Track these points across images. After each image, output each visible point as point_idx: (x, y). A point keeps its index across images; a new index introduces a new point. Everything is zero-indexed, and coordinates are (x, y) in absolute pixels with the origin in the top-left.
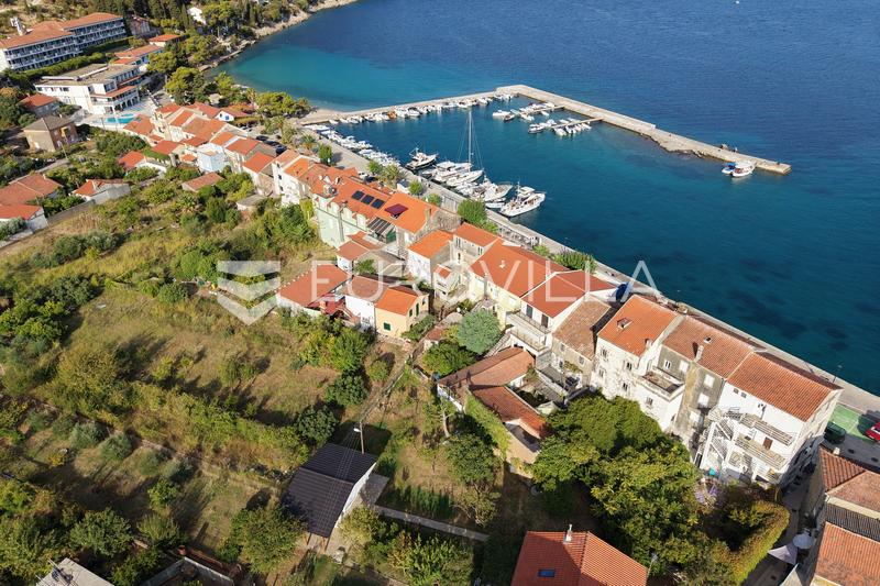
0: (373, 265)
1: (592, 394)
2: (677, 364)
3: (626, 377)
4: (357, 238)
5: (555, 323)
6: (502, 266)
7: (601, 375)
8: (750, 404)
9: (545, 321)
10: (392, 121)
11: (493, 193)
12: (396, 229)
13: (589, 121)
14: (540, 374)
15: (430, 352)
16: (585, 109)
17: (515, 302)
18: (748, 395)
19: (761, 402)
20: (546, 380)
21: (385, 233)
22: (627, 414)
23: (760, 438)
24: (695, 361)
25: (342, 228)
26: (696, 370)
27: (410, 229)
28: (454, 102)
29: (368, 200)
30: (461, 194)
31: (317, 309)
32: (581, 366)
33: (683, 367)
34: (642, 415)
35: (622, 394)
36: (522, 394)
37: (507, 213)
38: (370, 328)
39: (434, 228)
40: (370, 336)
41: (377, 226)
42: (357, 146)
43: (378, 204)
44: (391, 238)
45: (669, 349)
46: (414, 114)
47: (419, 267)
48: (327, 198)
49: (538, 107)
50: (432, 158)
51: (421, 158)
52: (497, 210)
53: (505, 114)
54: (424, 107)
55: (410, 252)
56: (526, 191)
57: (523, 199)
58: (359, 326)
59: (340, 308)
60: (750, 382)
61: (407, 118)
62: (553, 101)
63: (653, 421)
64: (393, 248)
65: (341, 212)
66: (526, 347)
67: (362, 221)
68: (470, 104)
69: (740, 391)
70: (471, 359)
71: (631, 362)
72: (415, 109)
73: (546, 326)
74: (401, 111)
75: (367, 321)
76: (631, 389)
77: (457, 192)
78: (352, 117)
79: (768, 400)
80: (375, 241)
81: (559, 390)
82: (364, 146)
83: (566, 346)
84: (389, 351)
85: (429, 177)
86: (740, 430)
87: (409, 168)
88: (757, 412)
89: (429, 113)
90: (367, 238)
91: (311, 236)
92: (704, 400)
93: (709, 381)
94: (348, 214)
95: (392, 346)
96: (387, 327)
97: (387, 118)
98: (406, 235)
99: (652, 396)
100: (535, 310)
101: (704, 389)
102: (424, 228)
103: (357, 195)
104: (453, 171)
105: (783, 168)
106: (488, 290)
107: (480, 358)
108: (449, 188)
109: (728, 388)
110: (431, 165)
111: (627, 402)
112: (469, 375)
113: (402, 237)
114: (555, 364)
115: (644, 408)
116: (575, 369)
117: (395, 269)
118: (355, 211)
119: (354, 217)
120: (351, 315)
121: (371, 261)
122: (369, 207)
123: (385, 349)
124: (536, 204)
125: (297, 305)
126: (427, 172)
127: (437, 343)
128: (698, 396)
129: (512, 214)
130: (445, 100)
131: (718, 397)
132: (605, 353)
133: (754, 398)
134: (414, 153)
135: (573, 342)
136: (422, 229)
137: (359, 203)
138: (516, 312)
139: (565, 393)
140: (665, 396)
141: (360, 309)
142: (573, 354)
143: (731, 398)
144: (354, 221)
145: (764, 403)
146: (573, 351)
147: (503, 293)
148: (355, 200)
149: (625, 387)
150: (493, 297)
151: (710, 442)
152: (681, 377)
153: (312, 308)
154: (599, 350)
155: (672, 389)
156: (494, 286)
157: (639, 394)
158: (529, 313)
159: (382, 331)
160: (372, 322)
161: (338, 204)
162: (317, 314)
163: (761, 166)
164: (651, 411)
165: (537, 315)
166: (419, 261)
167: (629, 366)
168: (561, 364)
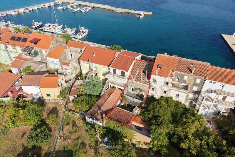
0: (31, 68)
1: (151, 99)
2: (182, 77)
3: (165, 88)
4: (19, 57)
5: (127, 74)
6: (94, 55)
7: (153, 89)
8: (217, 86)
9: (123, 74)
10: (19, 13)
11: (70, 31)
12: (38, 49)
13: (90, 7)
14: (126, 96)
15: (73, 101)
16: (88, 4)
17: (105, 69)
18: (216, 82)
19: (221, 83)
20: (129, 98)
21: (32, 52)
22: (169, 103)
23: (221, 97)
24: (192, 74)
25: (9, 55)
26: (191, 78)
27: (45, 48)
28: (41, 6)
29: (19, 39)
30: (58, 34)
31: (8, 96)
32: (143, 88)
33: (186, 78)
34: (174, 101)
35: (164, 95)
36: (122, 107)
37: (78, 38)
38: (40, 98)
39: (55, 46)
40: (41, 102)
41: (28, 51)
43: (25, 40)
44: (36, 54)
45: (179, 72)
46: (28, 11)
47: (53, 64)
49: (72, 5)
50: (40, 23)
51: (36, 24)
52: (74, 38)
53: (62, 8)
54: (30, 8)
55: (48, 58)
56: (82, 29)
57: (82, 32)
58: (34, 99)
59: (20, 93)
60: (215, 78)
61: (24, 13)
63: (180, 103)
64: (38, 58)
65: (7, 47)
66: (117, 86)
67: (19, 49)
68: (47, 6)
69: (213, 82)
70: (96, 99)
71: (168, 81)
72: (27, 9)
73: (124, 76)
74: (21, 11)
75: (37, 95)
76: (168, 92)
77: (56, 34)
79: (226, 82)
80: (28, 57)
81: (137, 101)
82: (10, 23)
83: (135, 82)
84: (53, 106)
85: (42, 30)
86: (213, 95)
87: (32, 28)
88: (220, 88)
89: (33, 10)
90: (24, 57)
92: (195, 89)
93: (198, 81)
94: (10, 48)
95: (54, 103)
96: (48, 95)
97: (17, 13)
98: (44, 51)
99: (178, 93)
101: (196, 84)
102: (51, 46)
103: (13, 38)
104: (51, 27)
105: (151, 13)
106: (91, 67)
107: (98, 97)
108: (52, 33)
109: (207, 82)
110: (41, 26)
111: (167, 98)
112: (99, 108)
113: (41, 52)
114: (130, 90)
115: (175, 99)
116: (140, 90)
117: (42, 67)
118: (14, 45)
119: (14, 48)
120: (27, 94)
121: (30, 67)
122: (20, 43)
123: (51, 106)
124: (87, 33)
126: (41, 29)
127: (76, 96)
128: (193, 87)
129: (80, 38)
130: (38, 5)
131: (202, 87)
132: (155, 81)
134: (33, 22)
135: (138, 79)
136: (51, 47)
137: (15, 42)
138: (109, 73)
139: (141, 101)
140: (185, 92)
141: (32, 90)
142: (139, 85)
143: (208, 85)
144: (14, 50)
145: (223, 84)
146: (139, 83)
147: (99, 66)
148: (13, 41)
149: (165, 92)
150: (94, 69)
151: (202, 104)
152: (185, 82)
153: (4, 97)
154: (151, 80)
155: (186, 88)
156: (94, 64)
157: (172, 94)
158: (115, 72)
159: (45, 97)
160: (40, 95)
161: (4, 44)
162: (8, 99)
163: (145, 13)
164: (179, 99)
165: (119, 72)
166: (54, 61)
167: (167, 84)
168: (133, 90)
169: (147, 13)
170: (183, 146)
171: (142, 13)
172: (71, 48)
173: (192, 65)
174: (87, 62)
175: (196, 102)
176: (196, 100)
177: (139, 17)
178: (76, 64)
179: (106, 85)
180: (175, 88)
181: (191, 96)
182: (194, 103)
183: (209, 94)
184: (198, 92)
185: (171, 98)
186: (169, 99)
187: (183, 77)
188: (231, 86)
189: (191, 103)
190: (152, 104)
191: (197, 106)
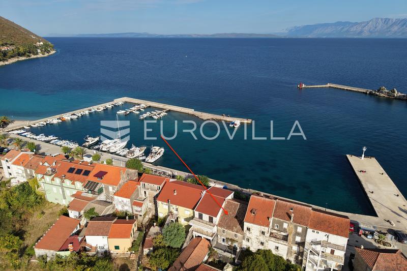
0: (95, 211)
1: (246, 252)
2: (281, 225)
3: (262, 239)
4: (77, 196)
5: (216, 220)
6: (175, 194)
7: (248, 240)
8: (321, 236)
9: (211, 220)
10: (64, 122)
11: (138, 152)
12: (103, 185)
13: (165, 111)
14: (216, 249)
15: (148, 255)
16: (161, 106)
17: (188, 212)
18: (319, 232)
19: (325, 233)
20: (220, 251)
21: (96, 190)
22: (268, 258)
23: (328, 250)
24: (291, 221)
25: (63, 192)
26: (292, 226)
27: (112, 184)
28: (94, 109)
29: (79, 172)
30: (120, 156)
31: (67, 250)
32: (236, 239)
33: (285, 225)
34: (274, 256)
35: (261, 247)
36: (210, 264)
37: (150, 161)
38: (106, 252)
39: (126, 180)
41: (91, 187)
42: (47, 139)
43: (87, 173)
44: (101, 191)
45: (277, 219)
46: (75, 117)
47: (122, 204)
48: (50, 175)
49: (138, 106)
50: (97, 139)
51: (91, 140)
52: (144, 160)
53: (123, 112)
54: (79, 113)
55: (116, 197)
56: (155, 149)
57: (156, 153)
58: (98, 252)
59: (83, 245)
60: (318, 226)
61: (72, 119)
62: (144, 104)
63: (281, 257)
64: (102, 197)
65: (63, 182)
66: (203, 236)
67: (79, 185)
68: (103, 109)
69: (316, 231)
70: (177, 253)
71: (263, 230)
72: (74, 115)
73: (212, 222)
74: (67, 117)
75: (103, 248)
76: (266, 244)
77: (117, 155)
78: (40, 123)
79: (329, 232)
80: (90, 195)
81: (229, 255)
82: (52, 138)
83: (226, 230)
84: (123, 263)
85: (98, 149)
86: (319, 248)
87: (85, 146)
88: (325, 239)
89: (82, 116)
90: (84, 194)
91: (41, 200)
92: (298, 239)
93: (300, 230)
94: (68, 183)
95: (123, 259)
96: (117, 248)
97: (60, 121)
98: (111, 188)
99: (277, 245)
100: (204, 215)
101: (297, 234)
102: (121, 182)
103: (71, 170)
104: (111, 144)
105: (249, 121)
106: (171, 209)
107: (180, 250)
109: (310, 231)
110: (98, 143)
111: (265, 251)
112: (182, 265)
113: (107, 189)
114: (220, 241)
115: (274, 252)
116: (233, 241)
117: (108, 210)
118: (73, 180)
119: (73, 184)
120: (91, 247)
121: (93, 209)
122: (81, 176)
123: (119, 263)
124: (162, 154)
125: (52, 251)
126: (97, 147)
127: (152, 249)
128: (295, 238)
129: (152, 161)
130: (89, 108)
131: (305, 236)
132: (248, 229)
133: (323, 233)
134: (87, 138)
135: (230, 227)
136: (120, 182)
137: (73, 175)
138: (193, 217)
139: (233, 256)
140: (285, 243)
141: (96, 242)
142: (230, 234)
143: (311, 235)
144: (73, 186)
145: (328, 234)
146: (230, 232)
147: (181, 209)
148: (71, 174)
149: (262, 244)
150: (175, 212)
151: (308, 259)
152: (285, 230)
153: (63, 251)
154: (245, 228)
155: (285, 238)
156: (174, 206)
157: (271, 245)
158: (201, 217)
159: (113, 251)
160: (106, 248)
161: (59, 178)
162: (68, 253)
163: (242, 121)
164: (279, 252)
165: (206, 217)
166: (123, 201)
167: (263, 233)
168: (224, 240)
169: (245, 121)
171: (238, 122)
172: (146, 184)
173: (292, 209)
174: (166, 204)
175: (302, 257)
176: (300, 254)
177: (234, 126)
178: (151, 204)
179: (190, 234)
180: (273, 239)
181: (295, 248)
182: (300, 258)
183: (314, 246)
184: (302, 244)
185: (270, 251)
186: (267, 253)
187: (283, 224)
188: (335, 236)
189: (297, 258)
190: (246, 259)
191: (304, 261)
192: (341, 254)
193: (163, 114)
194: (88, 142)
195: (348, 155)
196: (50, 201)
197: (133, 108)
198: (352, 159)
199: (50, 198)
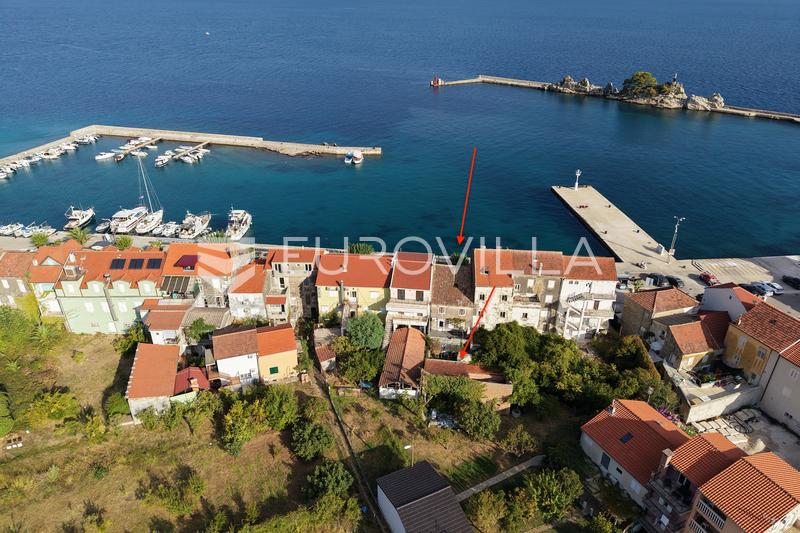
0: (206, 323)
1: (480, 334)
2: (525, 283)
3: (503, 307)
4: (152, 307)
5: (429, 294)
6: (345, 271)
7: (481, 315)
8: (581, 286)
9: (420, 297)
12: (199, 280)
13: (201, 145)
14: (435, 339)
15: (328, 371)
16: (187, 136)
17: (376, 294)
18: (580, 281)
19: (586, 282)
20: (442, 340)
21: (190, 288)
23: (591, 305)
24: (540, 274)
26: (540, 282)
27: (221, 274)
28: (38, 153)
29: (136, 264)
31: (190, 390)
32: (462, 317)
33: (530, 283)
34: (522, 328)
35: (502, 321)
38: (256, 382)
41: (174, 287)
43: (155, 264)
44: (196, 291)
45: (517, 276)
47: (245, 307)
48: (77, 279)
50: (90, 213)
51: (83, 216)
53: (109, 155)
55: (231, 296)
56: (238, 214)
57: (240, 222)
58: (242, 386)
59: (214, 377)
62: (147, 136)
63: (532, 328)
64: (200, 302)
65: (111, 287)
66: (409, 324)
67: (148, 287)
69: (574, 281)
71: (505, 294)
73: (422, 299)
75: (249, 376)
76: (508, 314)
79: (592, 279)
80: (177, 301)
81: (457, 341)
83: (445, 307)
84: (295, 390)
85: (108, 231)
86: (579, 304)
88: (587, 289)
90: (164, 302)
92: (549, 299)
93: (551, 285)
94: (121, 287)
96: (274, 370)
98: (216, 282)
99: (525, 311)
100: (407, 291)
101: (548, 292)
103: (117, 264)
106: (345, 296)
109: (566, 283)
111: (508, 325)
112: (399, 366)
113: (209, 285)
114: (436, 327)
115: (521, 323)
116: (457, 321)
117: (227, 318)
118: (131, 280)
119: (134, 287)
120: (229, 377)
121: (201, 320)
122: (145, 270)
125: (162, 398)
126: (101, 228)
127: (334, 359)
128: (545, 298)
131: (559, 293)
132: (482, 297)
133: (583, 281)
135: (451, 302)
137: (127, 271)
138: (388, 299)
139: (464, 341)
141: (236, 368)
142: (453, 310)
143: (569, 289)
144: (135, 292)
145: (590, 281)
146: (454, 308)
147: (362, 291)
148: (119, 270)
149: (503, 315)
150: (352, 299)
151: (567, 323)
152: (530, 290)
153: (183, 393)
154: (477, 297)
155: (535, 299)
156: (350, 289)
157: (515, 315)
158: (401, 295)
159: (268, 378)
160: (255, 375)
161: (100, 280)
162: (191, 396)
163: (365, 152)
164: (528, 321)
165: (410, 294)
166: (247, 300)
167: (505, 298)
168: (441, 324)
169: (370, 151)
170: (561, 385)
171: (358, 153)
173: (536, 259)
174: (334, 288)
175: (554, 324)
176: (553, 320)
177: (353, 163)
178: (294, 299)
179: (388, 326)
180: (519, 304)
181: (545, 314)
182: (551, 326)
183: (573, 304)
184: (555, 305)
185: (515, 323)
186: (512, 326)
187: (526, 281)
188: (600, 282)
189: (546, 328)
190: (490, 338)
191: (559, 330)
192: (606, 305)
193: (202, 152)
194: (75, 220)
195: (554, 188)
196: (78, 332)
197: (128, 147)
198: (562, 192)
199: (75, 326)
